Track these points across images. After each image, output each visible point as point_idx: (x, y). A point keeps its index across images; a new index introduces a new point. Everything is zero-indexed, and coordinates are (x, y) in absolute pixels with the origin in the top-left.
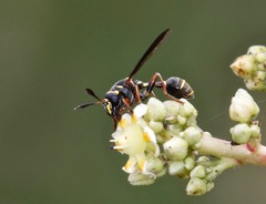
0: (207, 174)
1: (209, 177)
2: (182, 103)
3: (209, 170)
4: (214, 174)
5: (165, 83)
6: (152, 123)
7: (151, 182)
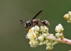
0: (51, 45)
1: (52, 45)
2: (44, 27)
3: (52, 44)
4: (53, 45)
5: (42, 21)
6: (35, 32)
7: (35, 47)
